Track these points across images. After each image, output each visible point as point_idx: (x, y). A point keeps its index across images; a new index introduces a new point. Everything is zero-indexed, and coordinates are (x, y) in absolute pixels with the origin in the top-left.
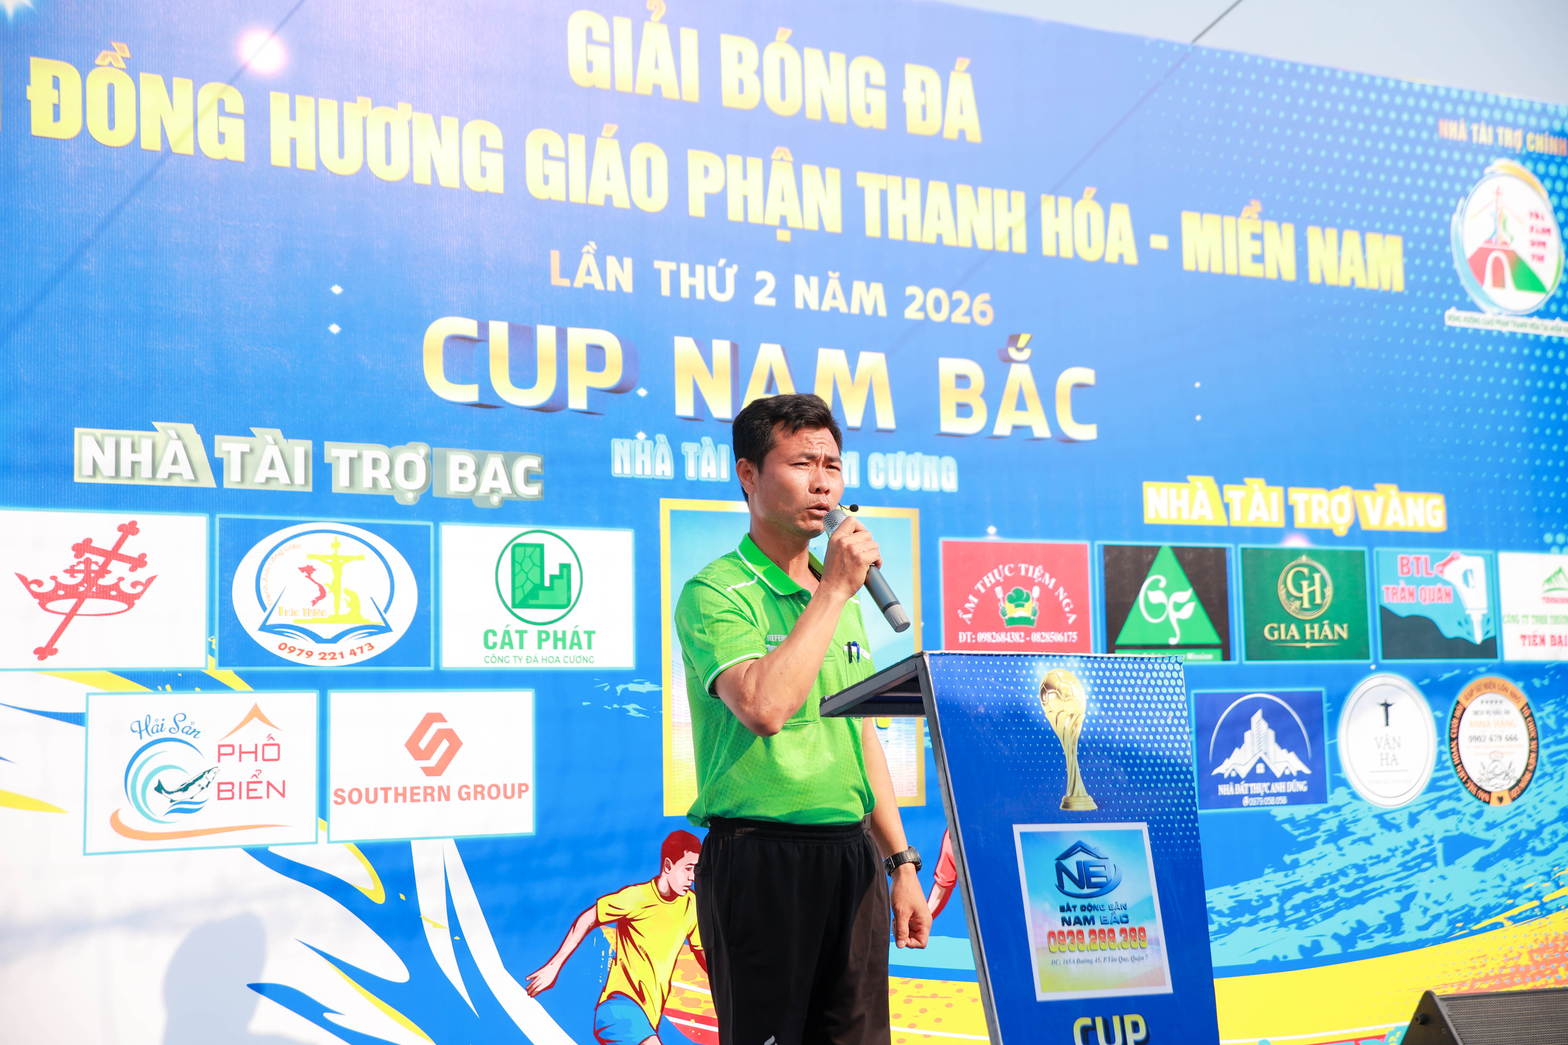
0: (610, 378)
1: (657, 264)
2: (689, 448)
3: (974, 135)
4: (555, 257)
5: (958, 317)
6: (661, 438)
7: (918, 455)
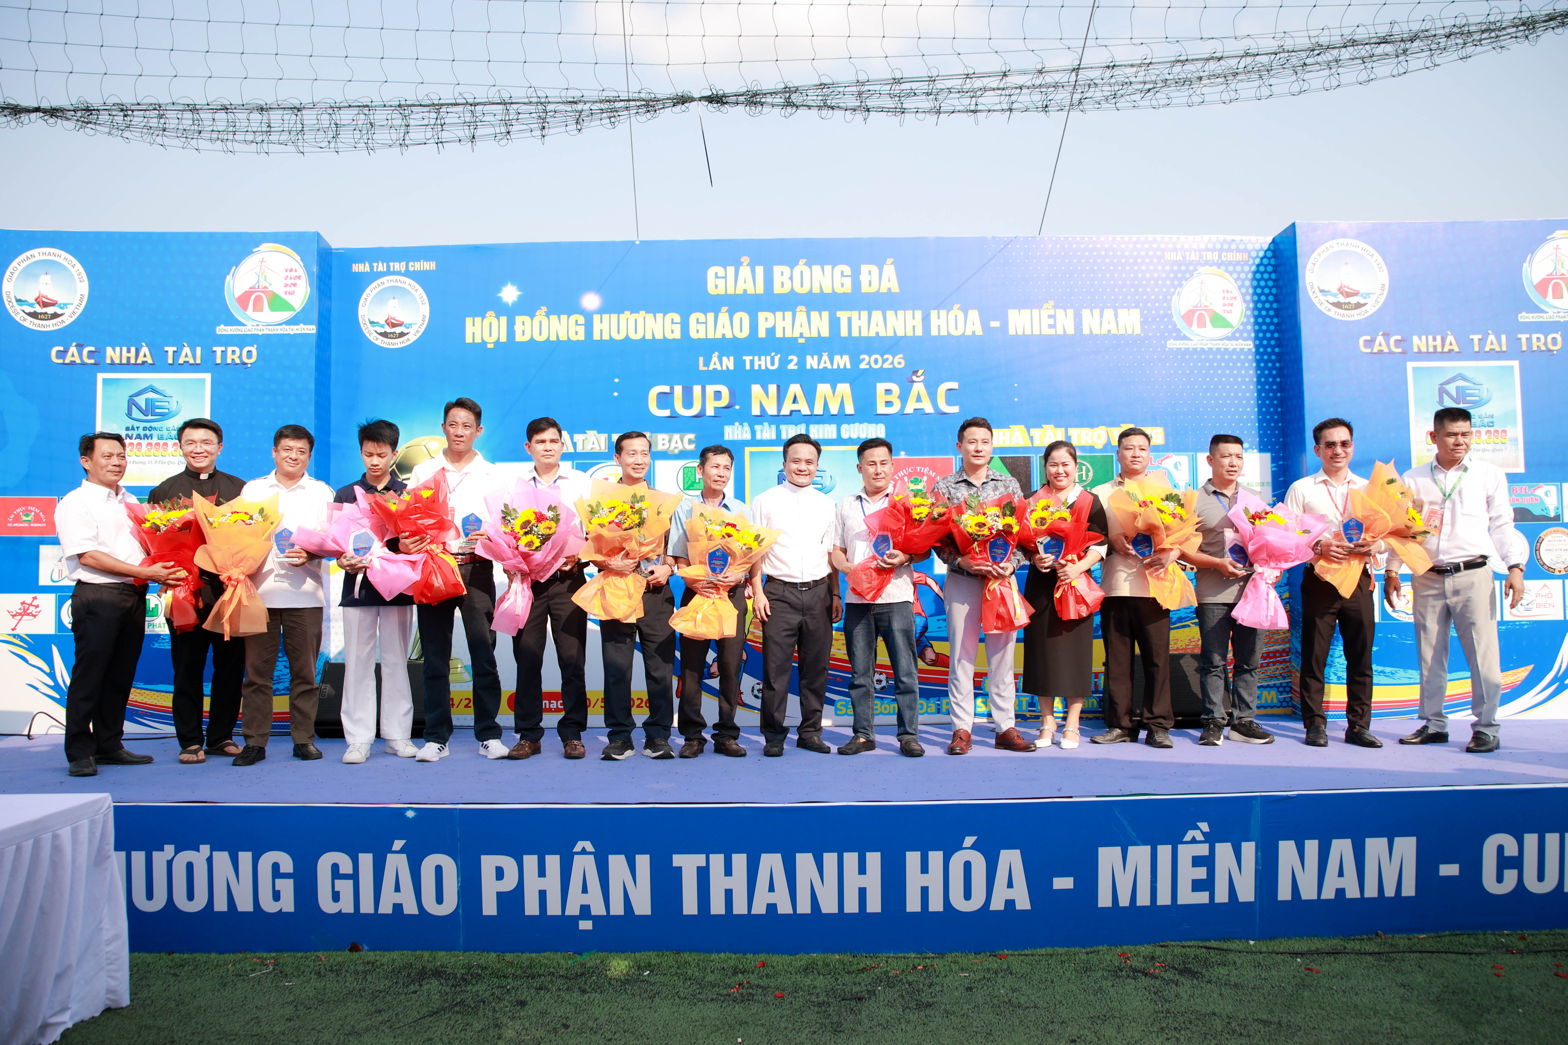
0: (724, 402)
1: (744, 358)
2: (758, 428)
3: (895, 289)
4: (701, 359)
5: (886, 366)
6: (746, 424)
7: (866, 424)
